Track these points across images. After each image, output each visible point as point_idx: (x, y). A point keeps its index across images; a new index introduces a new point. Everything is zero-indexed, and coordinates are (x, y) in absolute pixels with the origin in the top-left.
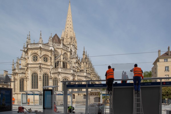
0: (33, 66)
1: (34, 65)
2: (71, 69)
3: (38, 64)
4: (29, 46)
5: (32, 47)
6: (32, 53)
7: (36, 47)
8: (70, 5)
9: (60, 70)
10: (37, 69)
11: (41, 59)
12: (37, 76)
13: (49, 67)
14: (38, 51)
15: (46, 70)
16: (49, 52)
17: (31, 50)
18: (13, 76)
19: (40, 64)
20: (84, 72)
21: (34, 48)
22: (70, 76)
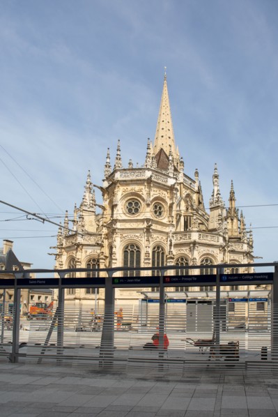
0: (128, 225)
1: (132, 224)
2: (220, 235)
3: (142, 221)
4: (118, 176)
5: (127, 179)
6: (124, 194)
7: (138, 178)
8: (165, 85)
9: (195, 237)
10: (138, 235)
11: (148, 209)
12: (139, 252)
13: (167, 230)
14: (143, 187)
15: (160, 237)
16: (166, 190)
17: (122, 185)
18: (65, 253)
19: (148, 220)
20: (244, 243)
21: (132, 181)
22: (218, 251)
